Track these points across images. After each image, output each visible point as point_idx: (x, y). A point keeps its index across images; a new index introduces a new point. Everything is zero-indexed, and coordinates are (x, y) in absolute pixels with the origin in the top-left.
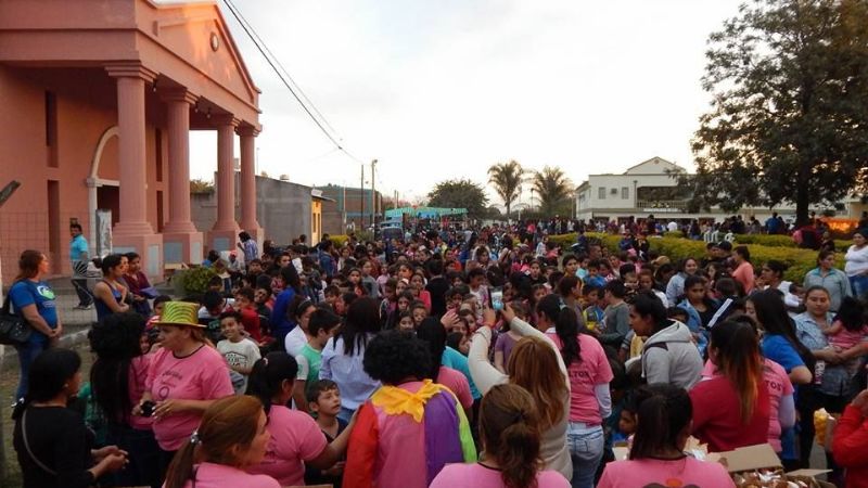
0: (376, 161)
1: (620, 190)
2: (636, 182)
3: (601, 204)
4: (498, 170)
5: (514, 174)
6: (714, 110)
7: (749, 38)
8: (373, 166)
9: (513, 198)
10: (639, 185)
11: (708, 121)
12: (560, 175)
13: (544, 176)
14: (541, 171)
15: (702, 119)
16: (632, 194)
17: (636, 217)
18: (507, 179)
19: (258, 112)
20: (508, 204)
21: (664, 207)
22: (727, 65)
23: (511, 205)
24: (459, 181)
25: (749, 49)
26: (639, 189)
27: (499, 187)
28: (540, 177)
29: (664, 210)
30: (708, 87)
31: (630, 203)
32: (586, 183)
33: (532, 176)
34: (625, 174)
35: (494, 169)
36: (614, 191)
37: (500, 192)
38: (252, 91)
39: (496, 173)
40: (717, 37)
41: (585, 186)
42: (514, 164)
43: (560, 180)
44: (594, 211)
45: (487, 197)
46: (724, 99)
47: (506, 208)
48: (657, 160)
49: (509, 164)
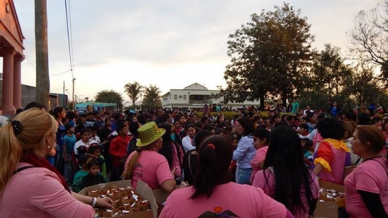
0: (75, 79)
1: (183, 96)
2: (189, 93)
3: (175, 102)
4: (129, 86)
5: (137, 88)
6: (232, 64)
7: (243, 38)
8: (73, 81)
9: (136, 99)
10: (190, 94)
11: (229, 68)
12: (157, 89)
13: (150, 89)
14: (148, 87)
15: (227, 67)
16: (188, 98)
17: (189, 107)
18: (133, 90)
19: (23, 48)
20: (134, 102)
21: (200, 103)
22: (235, 47)
23: (136, 102)
24: (110, 91)
25: (244, 42)
26: (190, 96)
27: (129, 94)
28: (148, 90)
29: (199, 104)
30: (229, 55)
31: (187, 101)
32: (169, 93)
33: (144, 89)
34: (184, 90)
35: (127, 86)
36: (181, 97)
37: (130, 96)
38: (22, 37)
39: (128, 88)
40: (231, 36)
41: (168, 94)
42: (136, 84)
43: (157, 91)
44: (173, 105)
45: (123, 99)
46: (235, 60)
47: (133, 104)
48: (196, 84)
49: (134, 83)
